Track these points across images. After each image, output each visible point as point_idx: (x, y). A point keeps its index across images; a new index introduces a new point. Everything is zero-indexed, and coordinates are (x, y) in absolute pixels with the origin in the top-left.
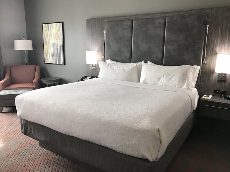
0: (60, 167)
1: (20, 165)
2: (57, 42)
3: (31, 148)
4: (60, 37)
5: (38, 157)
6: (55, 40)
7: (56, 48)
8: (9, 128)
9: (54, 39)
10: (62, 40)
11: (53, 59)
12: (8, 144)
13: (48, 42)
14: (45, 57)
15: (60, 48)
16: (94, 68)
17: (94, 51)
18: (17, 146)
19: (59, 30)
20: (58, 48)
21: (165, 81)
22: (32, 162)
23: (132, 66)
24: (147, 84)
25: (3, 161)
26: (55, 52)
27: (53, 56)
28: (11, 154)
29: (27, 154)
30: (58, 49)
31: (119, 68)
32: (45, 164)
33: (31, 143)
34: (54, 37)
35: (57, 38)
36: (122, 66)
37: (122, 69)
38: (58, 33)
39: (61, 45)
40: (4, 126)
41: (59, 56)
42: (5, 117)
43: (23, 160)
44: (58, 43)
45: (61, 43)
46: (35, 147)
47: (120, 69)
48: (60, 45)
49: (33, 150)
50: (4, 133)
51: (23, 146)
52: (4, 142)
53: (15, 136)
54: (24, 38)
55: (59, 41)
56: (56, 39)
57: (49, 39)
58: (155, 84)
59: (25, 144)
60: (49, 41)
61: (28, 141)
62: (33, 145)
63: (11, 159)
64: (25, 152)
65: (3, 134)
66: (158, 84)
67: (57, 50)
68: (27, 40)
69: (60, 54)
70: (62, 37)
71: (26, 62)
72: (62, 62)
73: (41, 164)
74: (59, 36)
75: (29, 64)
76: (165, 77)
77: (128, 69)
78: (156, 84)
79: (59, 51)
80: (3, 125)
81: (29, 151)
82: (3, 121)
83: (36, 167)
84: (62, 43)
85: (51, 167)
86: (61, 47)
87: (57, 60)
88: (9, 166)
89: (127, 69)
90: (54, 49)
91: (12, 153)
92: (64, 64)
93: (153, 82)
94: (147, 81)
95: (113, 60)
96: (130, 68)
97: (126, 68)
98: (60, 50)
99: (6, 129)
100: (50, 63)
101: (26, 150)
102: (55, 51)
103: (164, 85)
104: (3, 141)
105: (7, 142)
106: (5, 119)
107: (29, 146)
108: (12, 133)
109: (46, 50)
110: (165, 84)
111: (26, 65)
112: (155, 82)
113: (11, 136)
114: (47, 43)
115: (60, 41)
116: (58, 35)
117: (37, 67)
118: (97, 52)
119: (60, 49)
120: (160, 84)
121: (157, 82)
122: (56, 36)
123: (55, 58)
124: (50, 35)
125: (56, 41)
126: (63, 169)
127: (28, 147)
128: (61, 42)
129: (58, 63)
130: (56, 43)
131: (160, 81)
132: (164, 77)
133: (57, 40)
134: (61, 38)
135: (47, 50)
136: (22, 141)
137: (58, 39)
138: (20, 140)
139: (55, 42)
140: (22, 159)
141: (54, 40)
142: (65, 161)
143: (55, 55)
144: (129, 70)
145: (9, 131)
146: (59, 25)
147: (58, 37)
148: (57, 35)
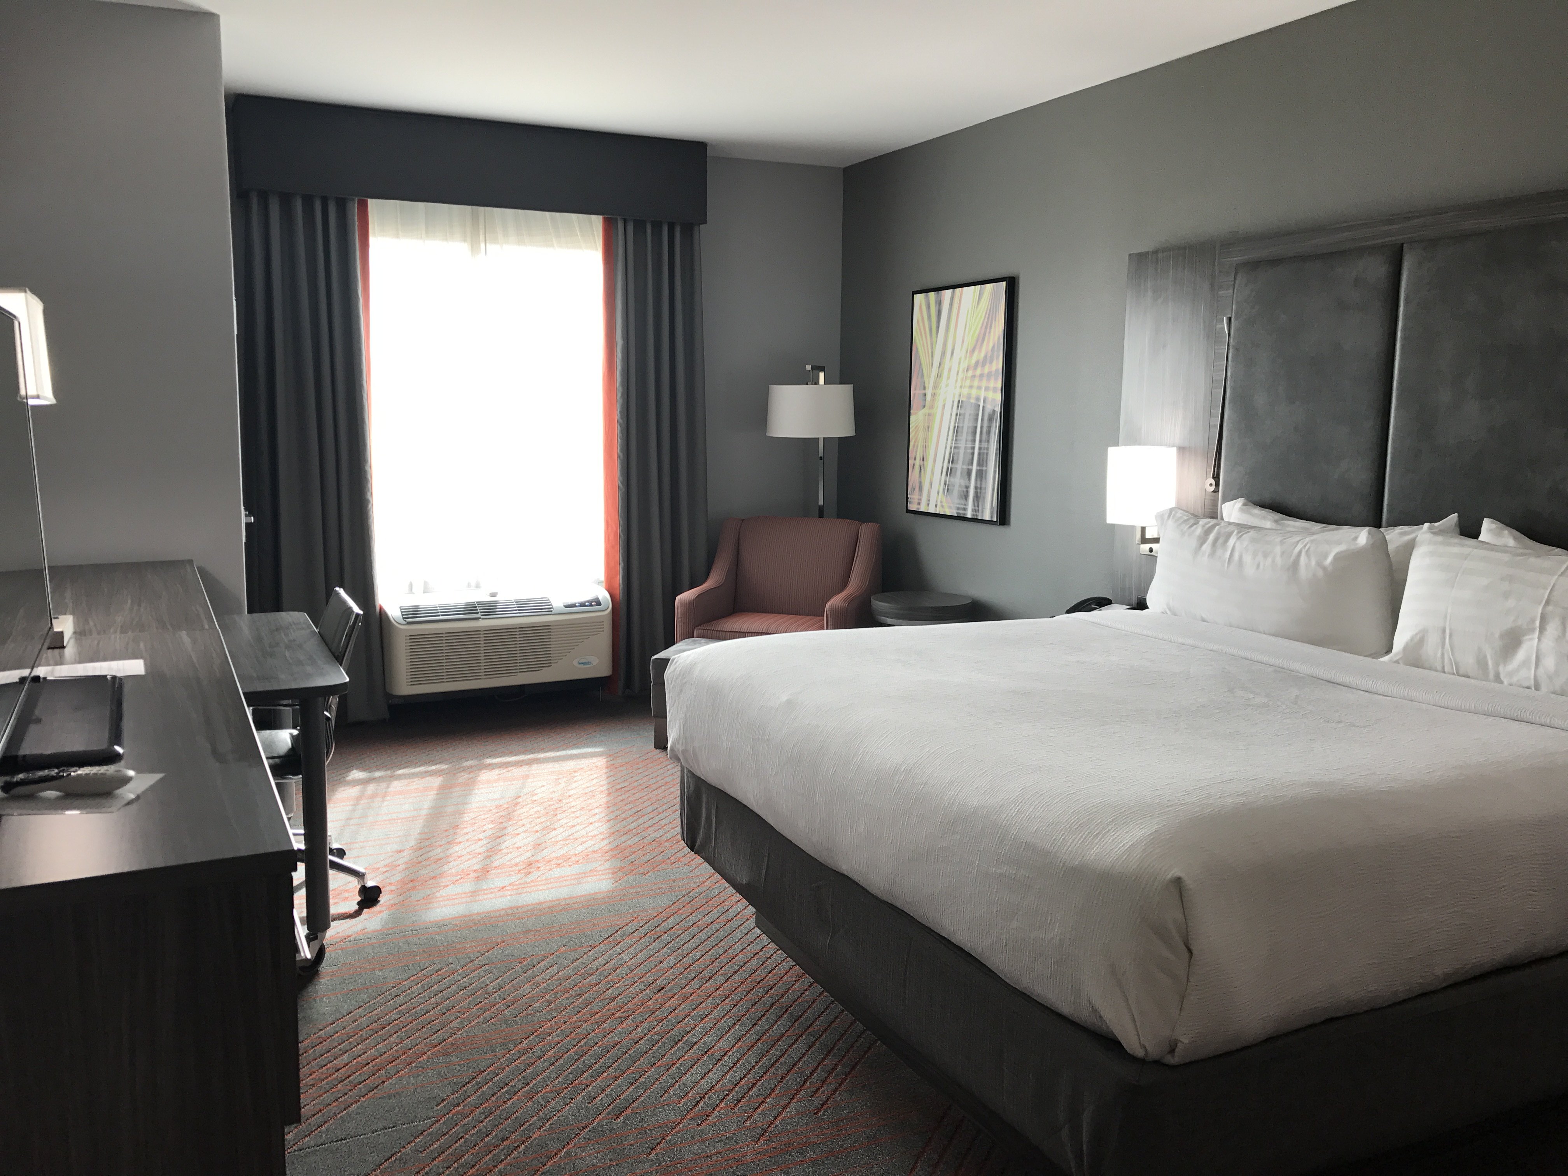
0: (801, 1036)
1: (644, 979)
2: (974, 392)
3: (716, 926)
4: (991, 362)
5: (729, 969)
6: (968, 383)
7: (967, 424)
8: (663, 823)
9: (961, 375)
10: (998, 383)
11: (948, 488)
12: (632, 887)
13: (934, 395)
14: (913, 476)
15: (989, 427)
16: (1151, 550)
17: (1161, 444)
18: (664, 901)
19: (988, 326)
20: (976, 427)
21: (1549, 663)
22: (695, 984)
23: (1342, 547)
24: (1430, 669)
25: (586, 950)
26: (962, 451)
27: (950, 472)
28: (629, 929)
29: (692, 944)
30: (975, 433)
31: (1265, 556)
32: (744, 1005)
33: (727, 904)
34: (964, 365)
35: (978, 372)
36: (1282, 543)
37: (1279, 561)
38: (981, 339)
39: (994, 411)
40: (650, 809)
41: (981, 475)
42: (669, 772)
43: (665, 965)
44: (978, 399)
45: (994, 400)
46: (735, 923)
47: (1269, 560)
48: (989, 408)
49: (721, 934)
50: (636, 839)
51: (687, 909)
52: (621, 874)
53: (673, 859)
54: (822, 375)
55: (987, 389)
56: (970, 373)
57: (939, 376)
58: (1486, 678)
59: (697, 903)
60: (935, 387)
61: (717, 891)
62: (731, 913)
63: (618, 949)
64: (685, 937)
65: (629, 842)
66: (1502, 677)
67: (970, 438)
68: (841, 383)
69: (982, 462)
70: (998, 364)
71: (821, 502)
72: (988, 511)
73: (727, 1001)
74: (985, 357)
75: (840, 516)
76: (1552, 629)
77: (1319, 564)
78: (1491, 675)
79: (980, 441)
80: (646, 804)
81: (703, 936)
82: (654, 788)
83: (703, 1005)
84: (998, 397)
85: (763, 1024)
86: (991, 419)
87: (966, 497)
88: (600, 975)
89: (1313, 563)
90: (957, 430)
91: (634, 925)
92: (1003, 517)
93: (1468, 661)
94: (1431, 649)
95: (1263, 506)
96: (1330, 559)
97: (1303, 559)
98: (984, 437)
99: (650, 823)
100: (932, 510)
101: (694, 930)
102: (962, 445)
103: (1544, 689)
104: (621, 869)
105: (631, 878)
106: (667, 780)
107: (715, 914)
108: (667, 844)
109: (921, 436)
110: (1550, 678)
111: (821, 515)
112: (1482, 663)
113: (660, 857)
114: (929, 397)
115: (992, 385)
116: (982, 355)
117: (867, 532)
118: (1174, 450)
119: (989, 433)
120: (1515, 679)
121: (1497, 665)
122: (973, 361)
123: (958, 481)
124: (943, 354)
125: (971, 387)
126: (810, 1047)
127: (708, 919)
128: (995, 390)
129: (969, 516)
130: (969, 396)
131: (1521, 655)
132: (1542, 629)
133: (976, 383)
134: (997, 370)
135: (926, 440)
136: (693, 885)
137: (981, 376)
138: (685, 881)
139: (965, 391)
140: (661, 958)
141: (959, 383)
142: (837, 1017)
143: (960, 466)
144: (1324, 569)
145: (662, 832)
146: (994, 296)
147: (983, 365)
148: (976, 354)
